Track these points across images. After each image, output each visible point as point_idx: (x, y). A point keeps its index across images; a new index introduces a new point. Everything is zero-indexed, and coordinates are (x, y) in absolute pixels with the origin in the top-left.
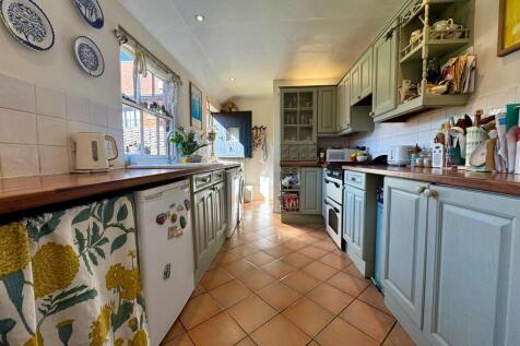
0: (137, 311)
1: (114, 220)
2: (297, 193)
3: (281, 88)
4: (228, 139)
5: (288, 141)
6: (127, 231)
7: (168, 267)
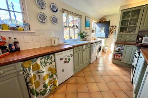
0: (55, 76)
1: (50, 59)
2: (121, 54)
3: (122, 10)
4: (100, 31)
5: (121, 33)
6: (52, 61)
7: (63, 69)
